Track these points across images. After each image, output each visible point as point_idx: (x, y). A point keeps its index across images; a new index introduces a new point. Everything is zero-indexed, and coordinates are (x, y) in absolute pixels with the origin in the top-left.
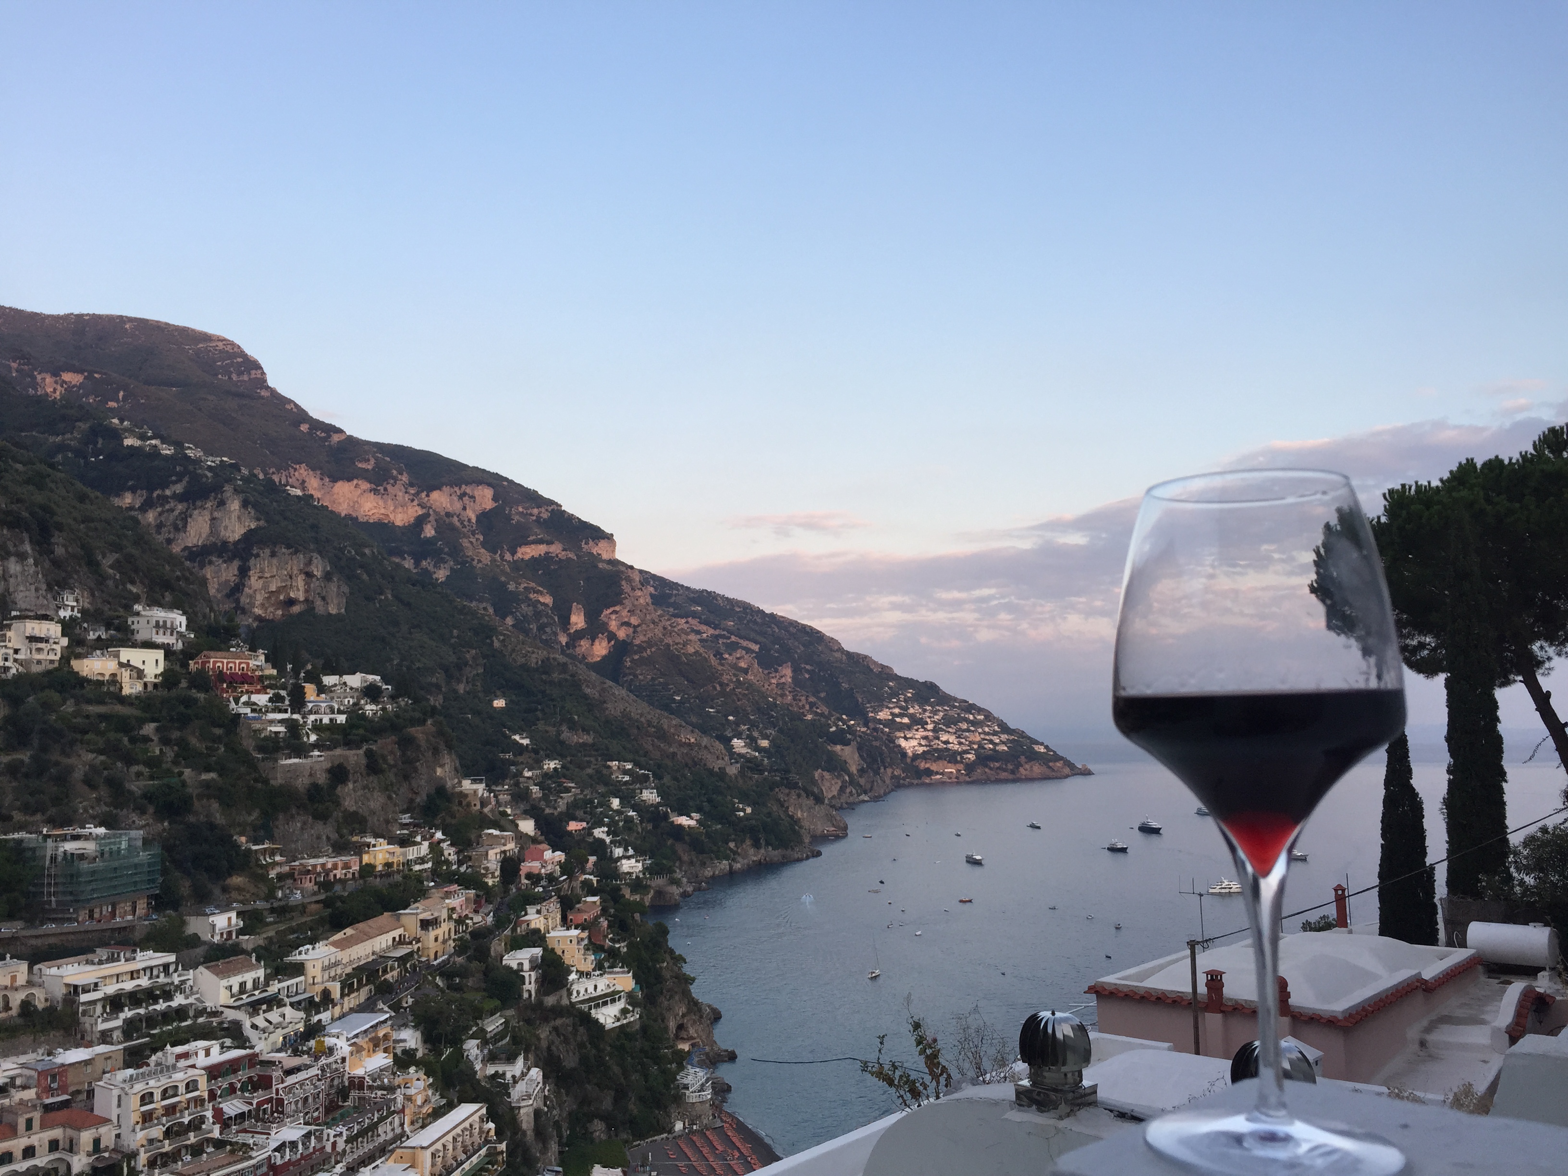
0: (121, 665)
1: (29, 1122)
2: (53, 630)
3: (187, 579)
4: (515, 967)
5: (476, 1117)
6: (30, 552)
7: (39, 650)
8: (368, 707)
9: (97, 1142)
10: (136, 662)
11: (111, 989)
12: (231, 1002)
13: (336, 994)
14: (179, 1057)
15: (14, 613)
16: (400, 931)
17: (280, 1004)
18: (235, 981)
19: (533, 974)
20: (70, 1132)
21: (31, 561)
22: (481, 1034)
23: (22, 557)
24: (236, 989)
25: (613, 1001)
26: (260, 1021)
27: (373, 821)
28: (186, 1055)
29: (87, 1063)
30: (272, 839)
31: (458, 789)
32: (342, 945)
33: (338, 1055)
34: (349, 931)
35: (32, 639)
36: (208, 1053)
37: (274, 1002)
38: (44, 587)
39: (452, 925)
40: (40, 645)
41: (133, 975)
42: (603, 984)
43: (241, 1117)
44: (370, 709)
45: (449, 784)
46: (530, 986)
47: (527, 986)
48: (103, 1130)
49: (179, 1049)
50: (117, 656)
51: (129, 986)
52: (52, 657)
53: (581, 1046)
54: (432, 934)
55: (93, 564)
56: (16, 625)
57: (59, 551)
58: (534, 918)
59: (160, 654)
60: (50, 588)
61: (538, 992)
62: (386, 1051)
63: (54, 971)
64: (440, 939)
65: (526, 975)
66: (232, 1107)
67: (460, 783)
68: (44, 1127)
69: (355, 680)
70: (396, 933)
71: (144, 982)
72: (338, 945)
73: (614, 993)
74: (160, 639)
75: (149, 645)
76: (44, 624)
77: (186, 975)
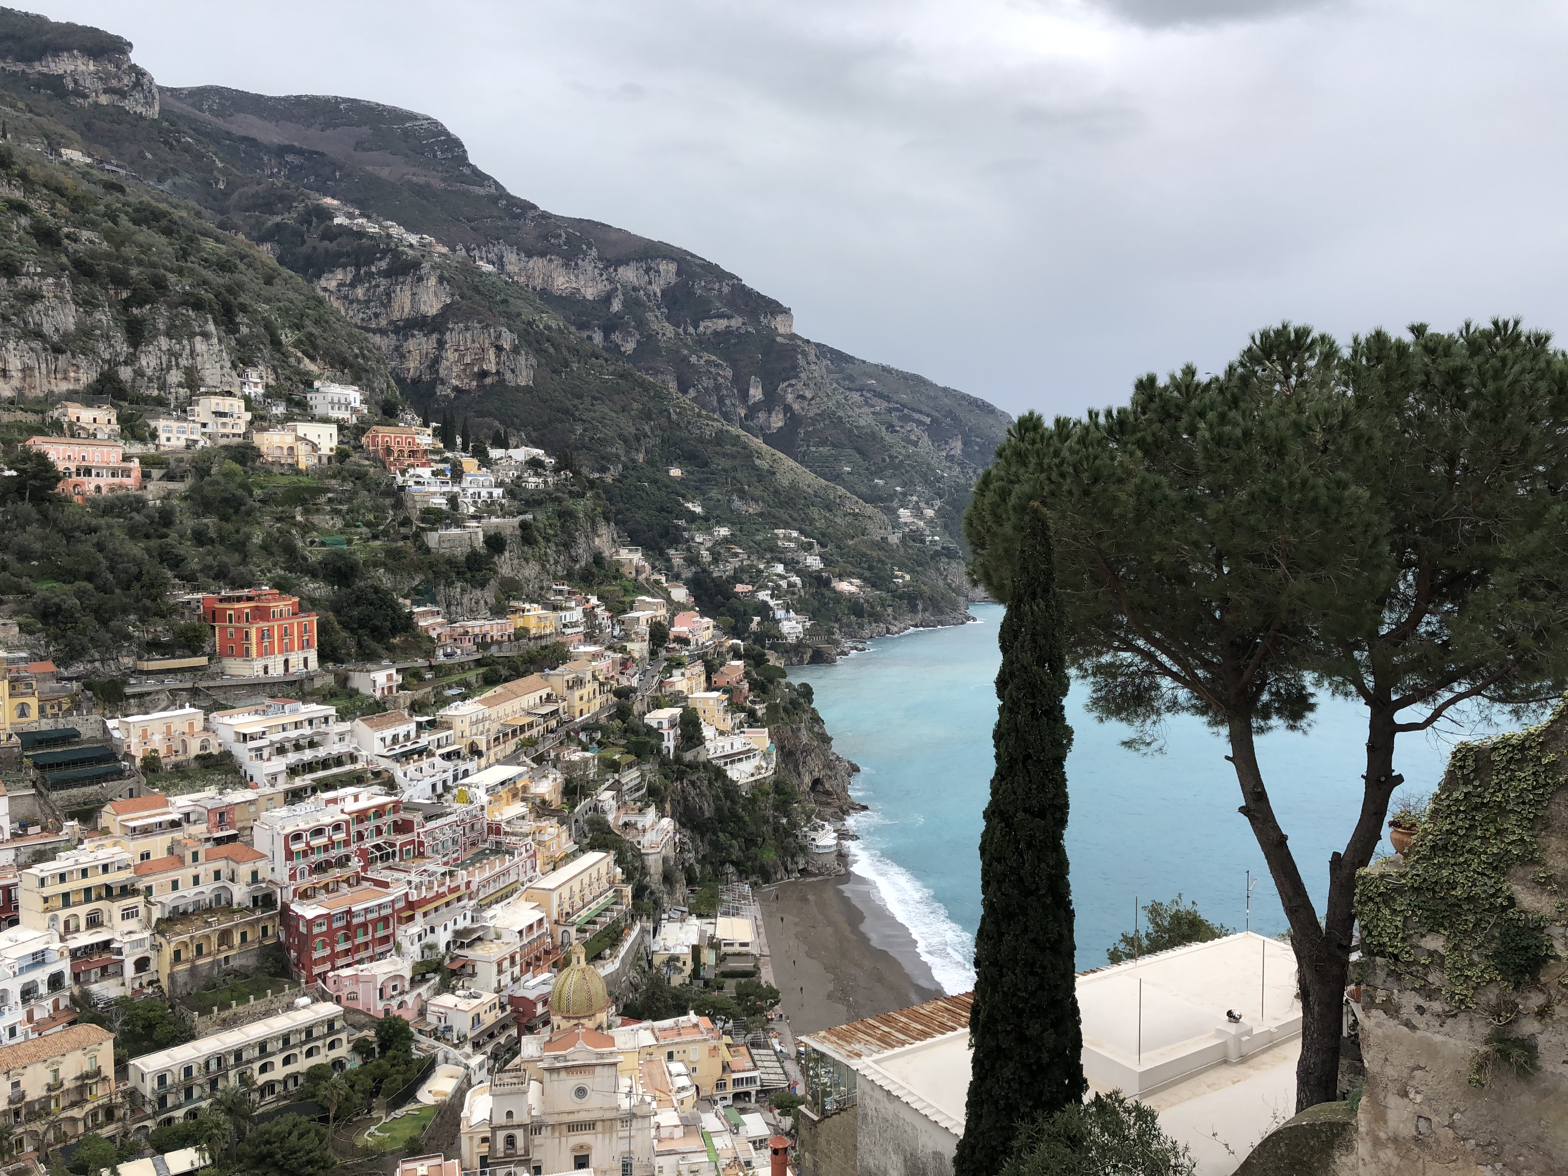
0: (298, 439)
1: (196, 855)
2: (236, 405)
3: (364, 357)
4: (655, 726)
5: (603, 865)
6: (214, 332)
7: (224, 425)
8: (531, 479)
10: (311, 437)
11: (277, 737)
12: (384, 752)
13: (483, 747)
14: (329, 802)
15: (202, 389)
16: (548, 690)
17: (431, 754)
18: (388, 734)
19: (672, 732)
21: (215, 341)
22: (616, 786)
23: (206, 336)
24: (388, 741)
25: (748, 758)
26: (411, 767)
27: (528, 588)
28: (334, 801)
29: (251, 802)
30: (434, 602)
31: (615, 558)
33: (477, 804)
34: (499, 689)
35: (219, 414)
36: (356, 798)
37: (424, 752)
38: (229, 365)
39: (596, 685)
40: (224, 420)
41: (297, 725)
42: (738, 743)
43: (384, 857)
44: (532, 482)
45: (606, 554)
46: (669, 743)
47: (665, 744)
49: (329, 795)
50: (295, 430)
51: (293, 734)
52: (236, 431)
53: (716, 798)
54: (577, 693)
56: (203, 401)
57: (244, 330)
58: (679, 682)
60: (234, 366)
61: (676, 747)
62: (524, 800)
64: (585, 698)
65: (665, 733)
66: (377, 847)
67: (617, 552)
68: (208, 859)
69: (520, 454)
70: (544, 693)
71: (308, 731)
72: (488, 703)
73: (750, 750)
74: (336, 414)
75: (326, 420)
76: (229, 400)
77: (345, 726)
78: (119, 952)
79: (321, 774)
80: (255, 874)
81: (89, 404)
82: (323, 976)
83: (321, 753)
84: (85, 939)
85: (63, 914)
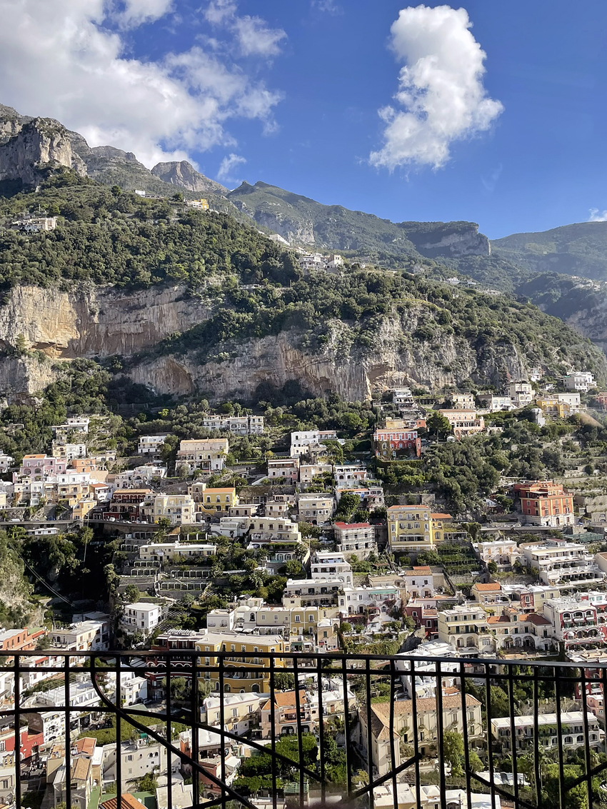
0: (559, 402)
1: (515, 618)
2: (528, 387)
6: (516, 352)
7: (522, 397)
9: (545, 632)
10: (566, 401)
11: (554, 560)
14: (583, 598)
15: (511, 381)
20: (534, 625)
21: (516, 357)
23: (512, 355)
28: (587, 598)
35: (519, 393)
38: (523, 368)
40: (522, 395)
41: (564, 554)
48: (548, 627)
49: (583, 594)
50: (557, 397)
51: (563, 559)
52: (528, 401)
55: (547, 355)
56: (511, 387)
63: (528, 548)
71: (570, 558)
74: (578, 388)
75: (574, 391)
76: (524, 385)
79: (579, 582)
81: (462, 393)
83: (579, 570)
84: (467, 651)
85: (457, 637)
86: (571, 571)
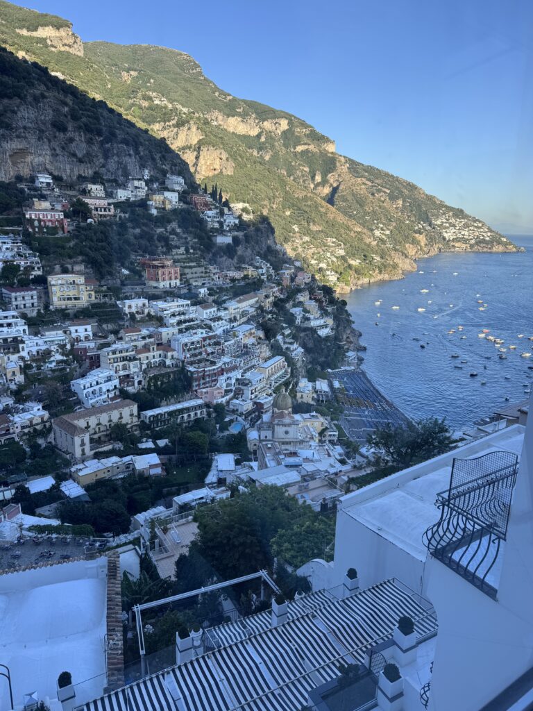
0: (165, 198)
1: (153, 349)
2: (143, 184)
4: (294, 313)
5: (281, 361)
6: (133, 154)
7: (139, 192)
8: (245, 216)
10: (170, 198)
11: (172, 310)
12: (207, 317)
13: (238, 318)
14: (194, 333)
15: (130, 177)
17: (222, 319)
18: (208, 311)
19: (299, 316)
20: (165, 352)
21: (133, 157)
22: (283, 334)
23: (130, 155)
24: (208, 314)
25: (326, 327)
26: (216, 323)
27: (247, 259)
28: (196, 333)
30: (216, 264)
32: (239, 302)
33: (240, 337)
34: (241, 297)
35: (137, 187)
36: (202, 333)
37: (219, 319)
38: (138, 167)
39: (274, 298)
40: (139, 190)
41: (178, 306)
43: (212, 353)
46: (299, 320)
47: (297, 320)
48: (174, 353)
49: (194, 331)
50: (163, 194)
51: (177, 309)
52: (143, 194)
53: (314, 341)
54: (267, 300)
55: (153, 159)
56: (131, 182)
57: (142, 154)
58: (300, 297)
59: (177, 194)
60: (140, 168)
61: (301, 322)
62: (254, 337)
63: (155, 303)
64: (270, 302)
65: (297, 316)
66: (209, 350)
68: (157, 350)
70: (256, 299)
71: (182, 309)
73: (327, 325)
74: (176, 188)
75: (173, 190)
76: (141, 182)
77: (194, 308)
78: (133, 378)
79: (187, 324)
80: (172, 356)
81: (94, 183)
82: (196, 391)
83: (187, 317)
84: (122, 373)
85: (115, 365)
86: (182, 318)
